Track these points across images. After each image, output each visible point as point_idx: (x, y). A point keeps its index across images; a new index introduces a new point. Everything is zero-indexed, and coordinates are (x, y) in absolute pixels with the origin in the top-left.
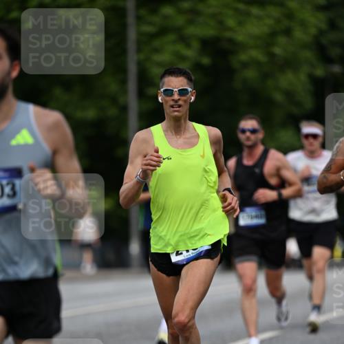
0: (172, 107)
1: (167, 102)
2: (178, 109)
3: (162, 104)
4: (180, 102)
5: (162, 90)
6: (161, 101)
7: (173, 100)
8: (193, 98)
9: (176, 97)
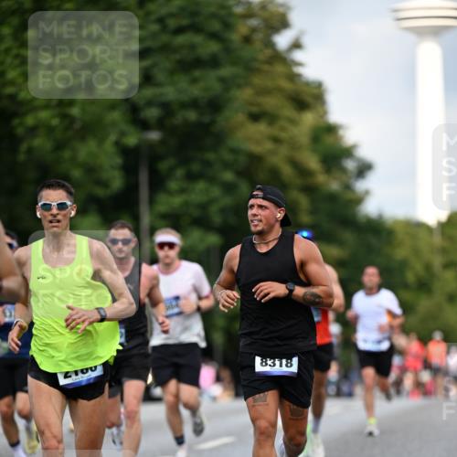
0: (51, 222)
1: (45, 217)
2: (57, 224)
3: (40, 219)
4: (59, 217)
5: (40, 204)
6: (39, 216)
7: (52, 215)
8: (73, 213)
9: (55, 211)
